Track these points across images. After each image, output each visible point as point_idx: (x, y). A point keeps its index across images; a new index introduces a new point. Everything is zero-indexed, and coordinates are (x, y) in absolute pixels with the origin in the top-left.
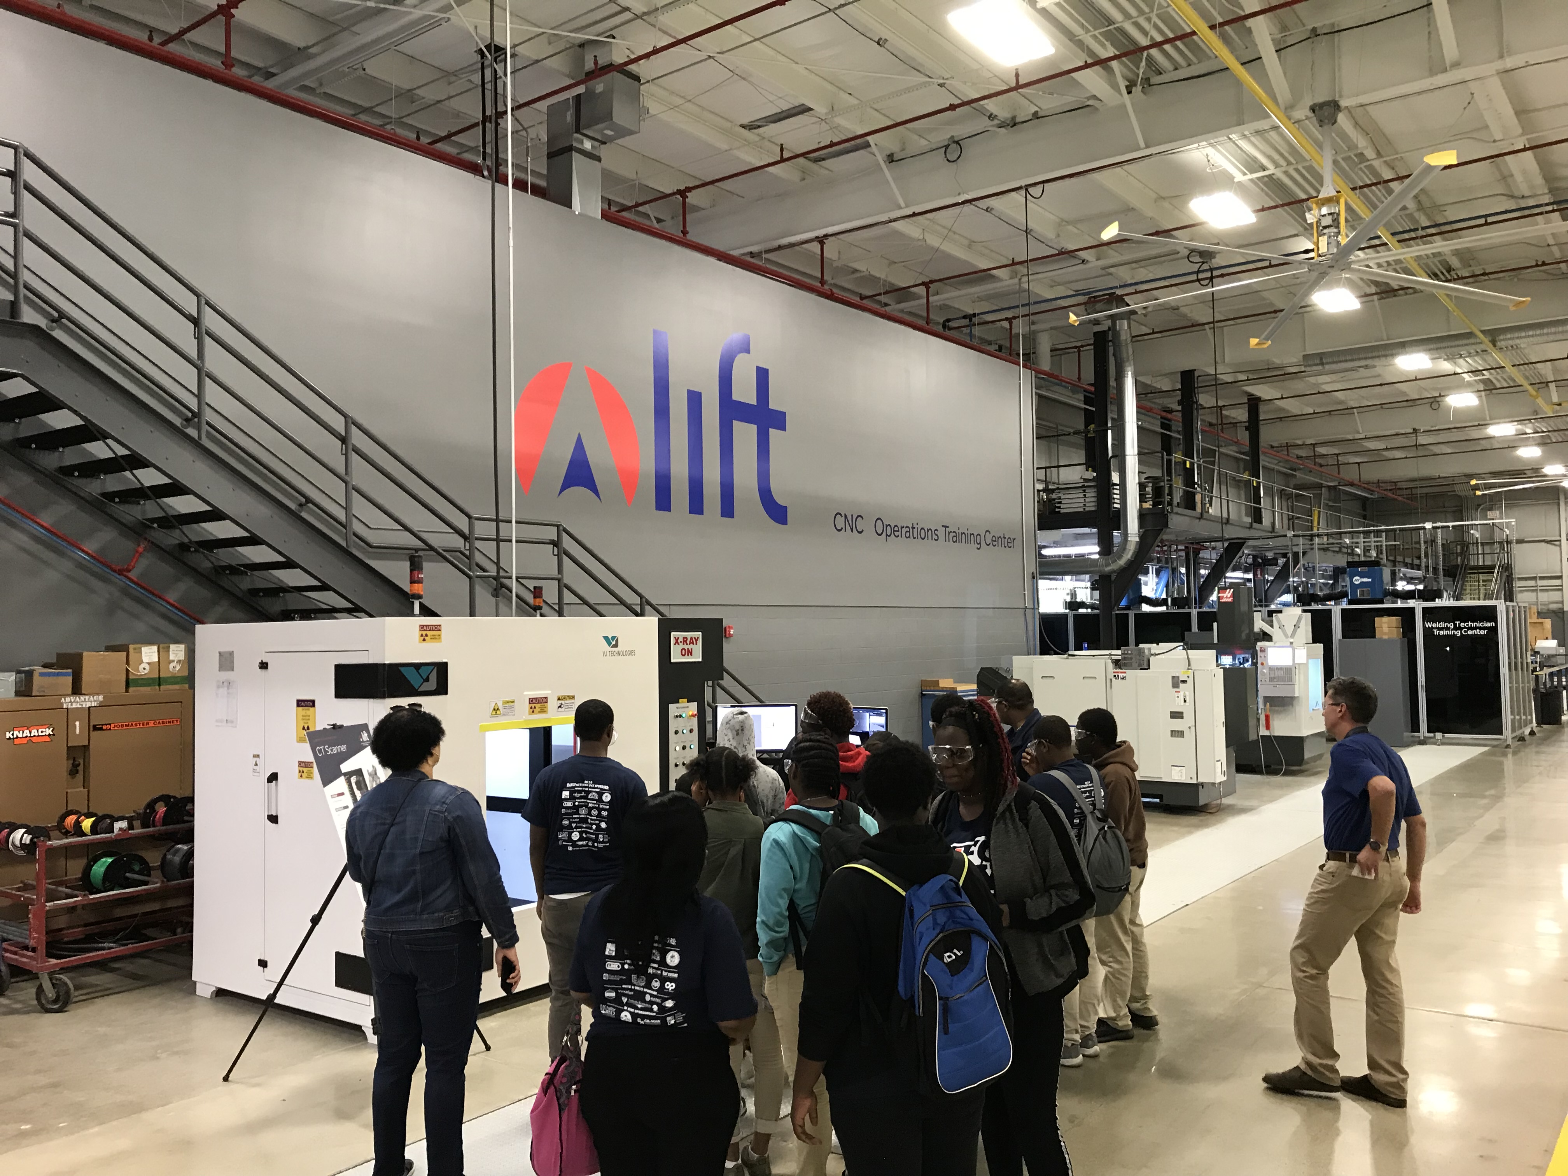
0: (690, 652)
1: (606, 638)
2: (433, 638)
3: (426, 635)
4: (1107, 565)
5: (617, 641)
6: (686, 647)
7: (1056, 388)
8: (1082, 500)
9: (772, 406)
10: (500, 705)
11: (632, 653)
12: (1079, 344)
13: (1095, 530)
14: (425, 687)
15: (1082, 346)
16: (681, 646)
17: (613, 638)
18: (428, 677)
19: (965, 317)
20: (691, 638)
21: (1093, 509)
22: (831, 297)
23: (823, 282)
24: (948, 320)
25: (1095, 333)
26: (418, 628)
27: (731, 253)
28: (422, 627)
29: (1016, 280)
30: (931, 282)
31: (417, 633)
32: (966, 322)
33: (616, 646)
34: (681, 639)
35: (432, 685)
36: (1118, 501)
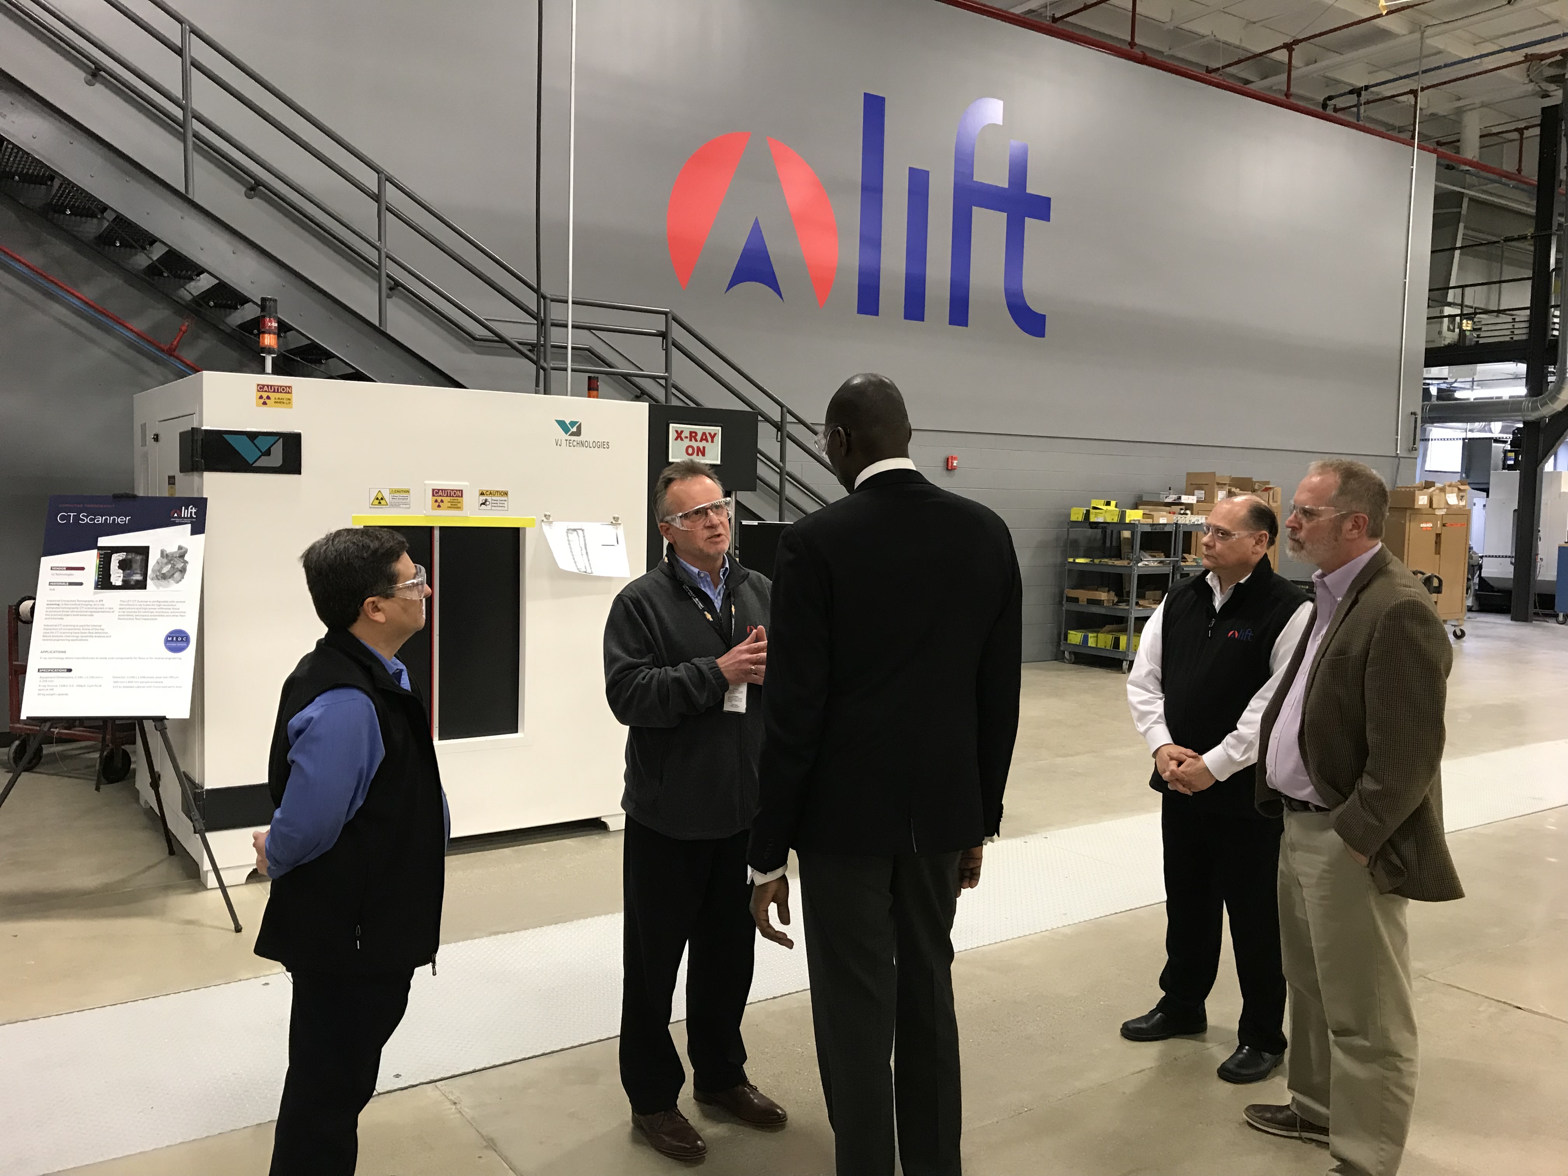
0: (702, 452)
1: (561, 423)
2: (279, 402)
3: (268, 398)
4: (1535, 409)
5: (579, 428)
6: (695, 444)
7: (1490, 187)
8: (1510, 326)
9: (1031, 189)
10: (386, 495)
11: (605, 445)
12: (1522, 125)
13: (1522, 368)
14: (263, 462)
15: (1527, 128)
16: (687, 442)
17: (573, 424)
18: (269, 449)
19: (1351, 92)
20: (704, 434)
21: (1524, 337)
22: (1143, 60)
23: (1132, 44)
24: (1330, 98)
25: (1543, 109)
26: (255, 388)
27: (1012, 11)
28: (261, 388)
29: (1417, 35)
30: (1296, 42)
31: (254, 394)
32: (1352, 99)
33: (578, 433)
34: (686, 434)
35: (277, 458)
36: (1557, 326)
